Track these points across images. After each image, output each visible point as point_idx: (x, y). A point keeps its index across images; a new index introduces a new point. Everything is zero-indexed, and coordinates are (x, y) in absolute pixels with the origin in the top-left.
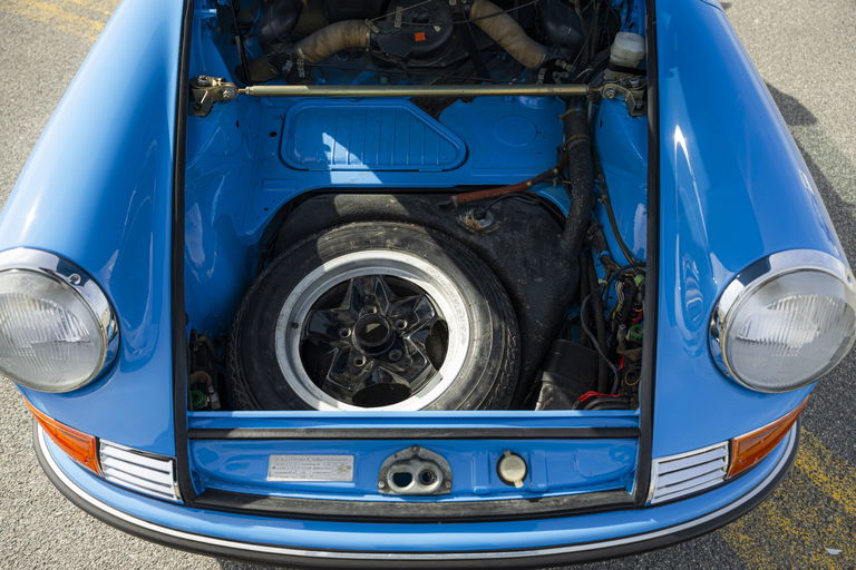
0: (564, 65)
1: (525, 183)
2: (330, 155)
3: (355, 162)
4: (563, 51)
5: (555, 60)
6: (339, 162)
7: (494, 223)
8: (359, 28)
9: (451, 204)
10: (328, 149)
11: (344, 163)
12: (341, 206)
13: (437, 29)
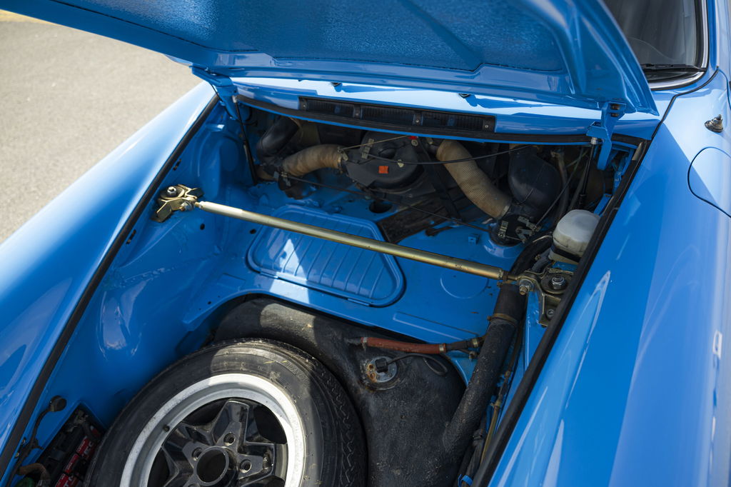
0: (528, 224)
1: (437, 345)
2: (283, 263)
3: (300, 275)
4: (527, 209)
5: (518, 216)
6: (288, 272)
7: (393, 380)
8: (332, 155)
9: (360, 346)
10: (284, 255)
11: (292, 273)
12: (266, 317)
13: (401, 165)
